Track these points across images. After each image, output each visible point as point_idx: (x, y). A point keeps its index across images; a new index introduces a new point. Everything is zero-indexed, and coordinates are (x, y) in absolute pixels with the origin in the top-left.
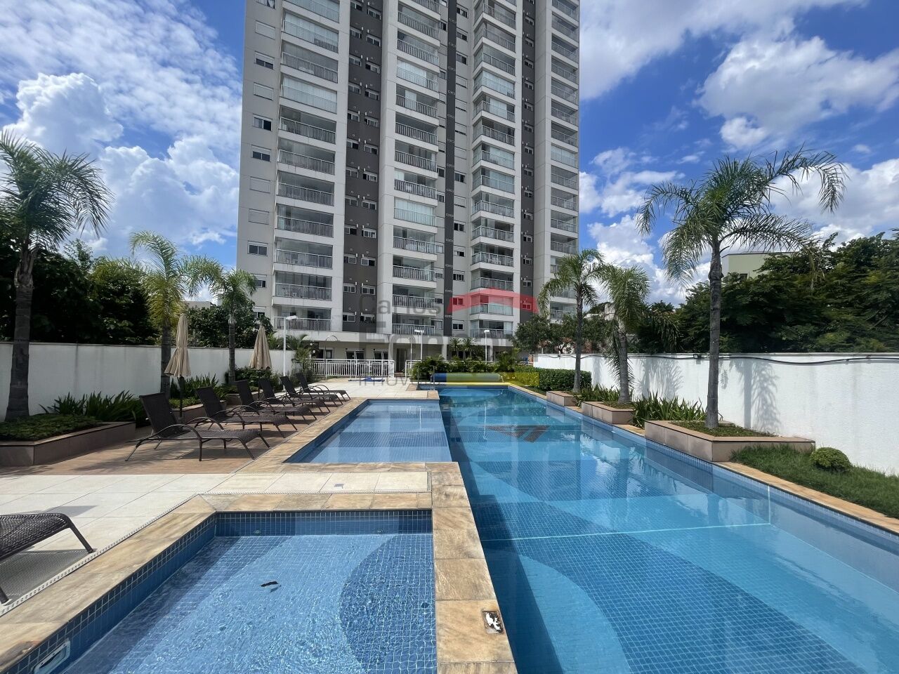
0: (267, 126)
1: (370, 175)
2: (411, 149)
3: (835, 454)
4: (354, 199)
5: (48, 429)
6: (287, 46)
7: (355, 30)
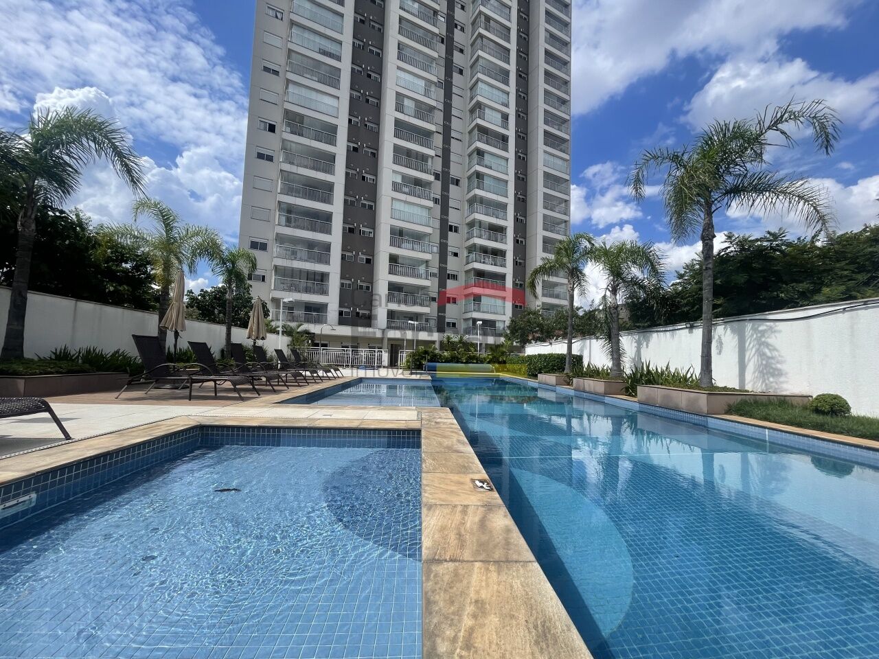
0: (272, 128)
1: (369, 176)
2: (409, 153)
3: (835, 399)
4: (353, 199)
5: (42, 368)
6: (293, 54)
7: (357, 42)
